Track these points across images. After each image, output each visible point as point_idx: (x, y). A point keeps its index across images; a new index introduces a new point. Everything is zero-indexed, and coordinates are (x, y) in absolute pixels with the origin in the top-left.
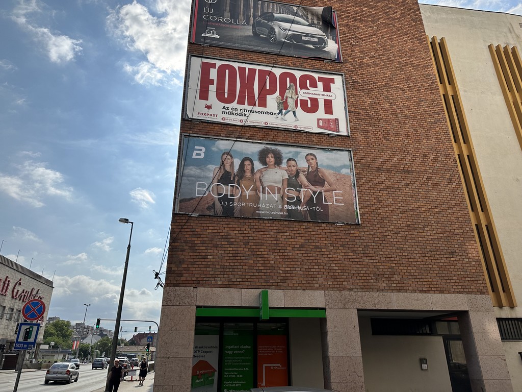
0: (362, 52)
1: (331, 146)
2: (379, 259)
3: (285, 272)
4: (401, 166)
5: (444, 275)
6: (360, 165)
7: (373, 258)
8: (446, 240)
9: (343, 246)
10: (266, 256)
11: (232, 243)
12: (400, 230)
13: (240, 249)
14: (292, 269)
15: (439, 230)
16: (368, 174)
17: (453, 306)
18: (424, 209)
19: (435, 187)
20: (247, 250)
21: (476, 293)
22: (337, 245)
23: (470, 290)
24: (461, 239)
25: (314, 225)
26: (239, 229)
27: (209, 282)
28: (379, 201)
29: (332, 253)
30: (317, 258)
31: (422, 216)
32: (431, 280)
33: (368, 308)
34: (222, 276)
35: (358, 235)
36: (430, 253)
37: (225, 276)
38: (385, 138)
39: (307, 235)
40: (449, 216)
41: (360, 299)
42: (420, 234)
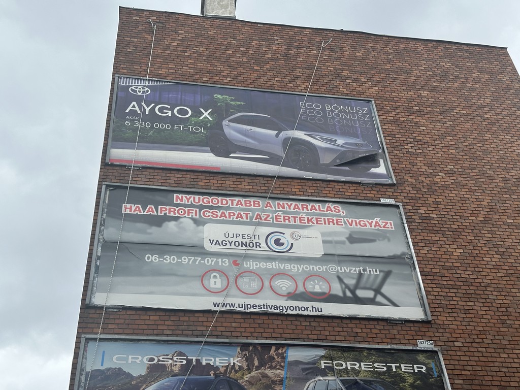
0: (430, 165)
1: (396, 344)
38: (503, 323)
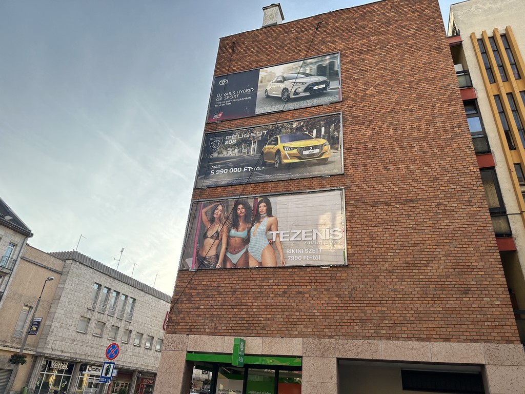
0: (365, 84)
1: (323, 188)
2: (368, 302)
3: (266, 319)
4: (403, 196)
5: (452, 319)
6: (353, 202)
7: (359, 302)
8: (459, 277)
9: (327, 290)
10: (249, 304)
11: (220, 293)
12: (396, 268)
13: (227, 299)
14: (273, 316)
15: (448, 264)
16: (362, 211)
17: (461, 358)
18: (430, 242)
19: (447, 213)
20: (234, 299)
21: (498, 342)
22: (321, 290)
23: (489, 338)
24: (480, 273)
25: (299, 270)
26: (228, 280)
27: (200, 330)
28: (372, 238)
29: (314, 299)
30: (298, 304)
31: (426, 250)
32: (433, 326)
33: (349, 357)
34: (210, 324)
35: (344, 278)
36: (435, 292)
37: (213, 324)
39: (291, 281)
40: (464, 246)
41: (341, 347)
42: (423, 271)
